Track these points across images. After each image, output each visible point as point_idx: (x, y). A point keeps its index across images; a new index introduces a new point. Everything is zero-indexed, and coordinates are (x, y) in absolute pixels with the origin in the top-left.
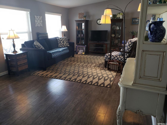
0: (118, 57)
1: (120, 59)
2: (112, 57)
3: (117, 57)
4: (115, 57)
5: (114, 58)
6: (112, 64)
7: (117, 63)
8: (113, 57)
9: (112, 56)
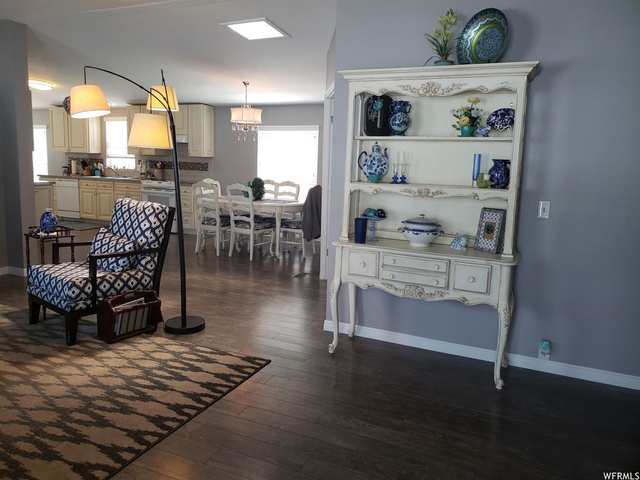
0: (125, 279)
1: (135, 282)
2: (105, 287)
3: (122, 280)
4: (115, 281)
5: (112, 285)
6: (124, 311)
7: (141, 302)
8: (105, 283)
9: (101, 283)
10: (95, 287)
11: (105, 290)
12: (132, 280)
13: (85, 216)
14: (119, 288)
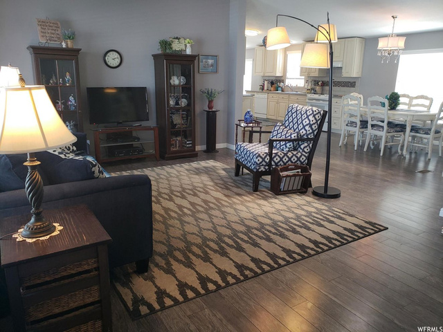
0: (290, 156)
1: (296, 159)
2: (277, 159)
3: (288, 157)
4: (283, 157)
5: (281, 159)
6: (287, 176)
7: (298, 172)
8: (277, 157)
9: (275, 157)
10: (271, 159)
11: (277, 161)
12: (294, 157)
13: (269, 117)
14: (285, 161)
